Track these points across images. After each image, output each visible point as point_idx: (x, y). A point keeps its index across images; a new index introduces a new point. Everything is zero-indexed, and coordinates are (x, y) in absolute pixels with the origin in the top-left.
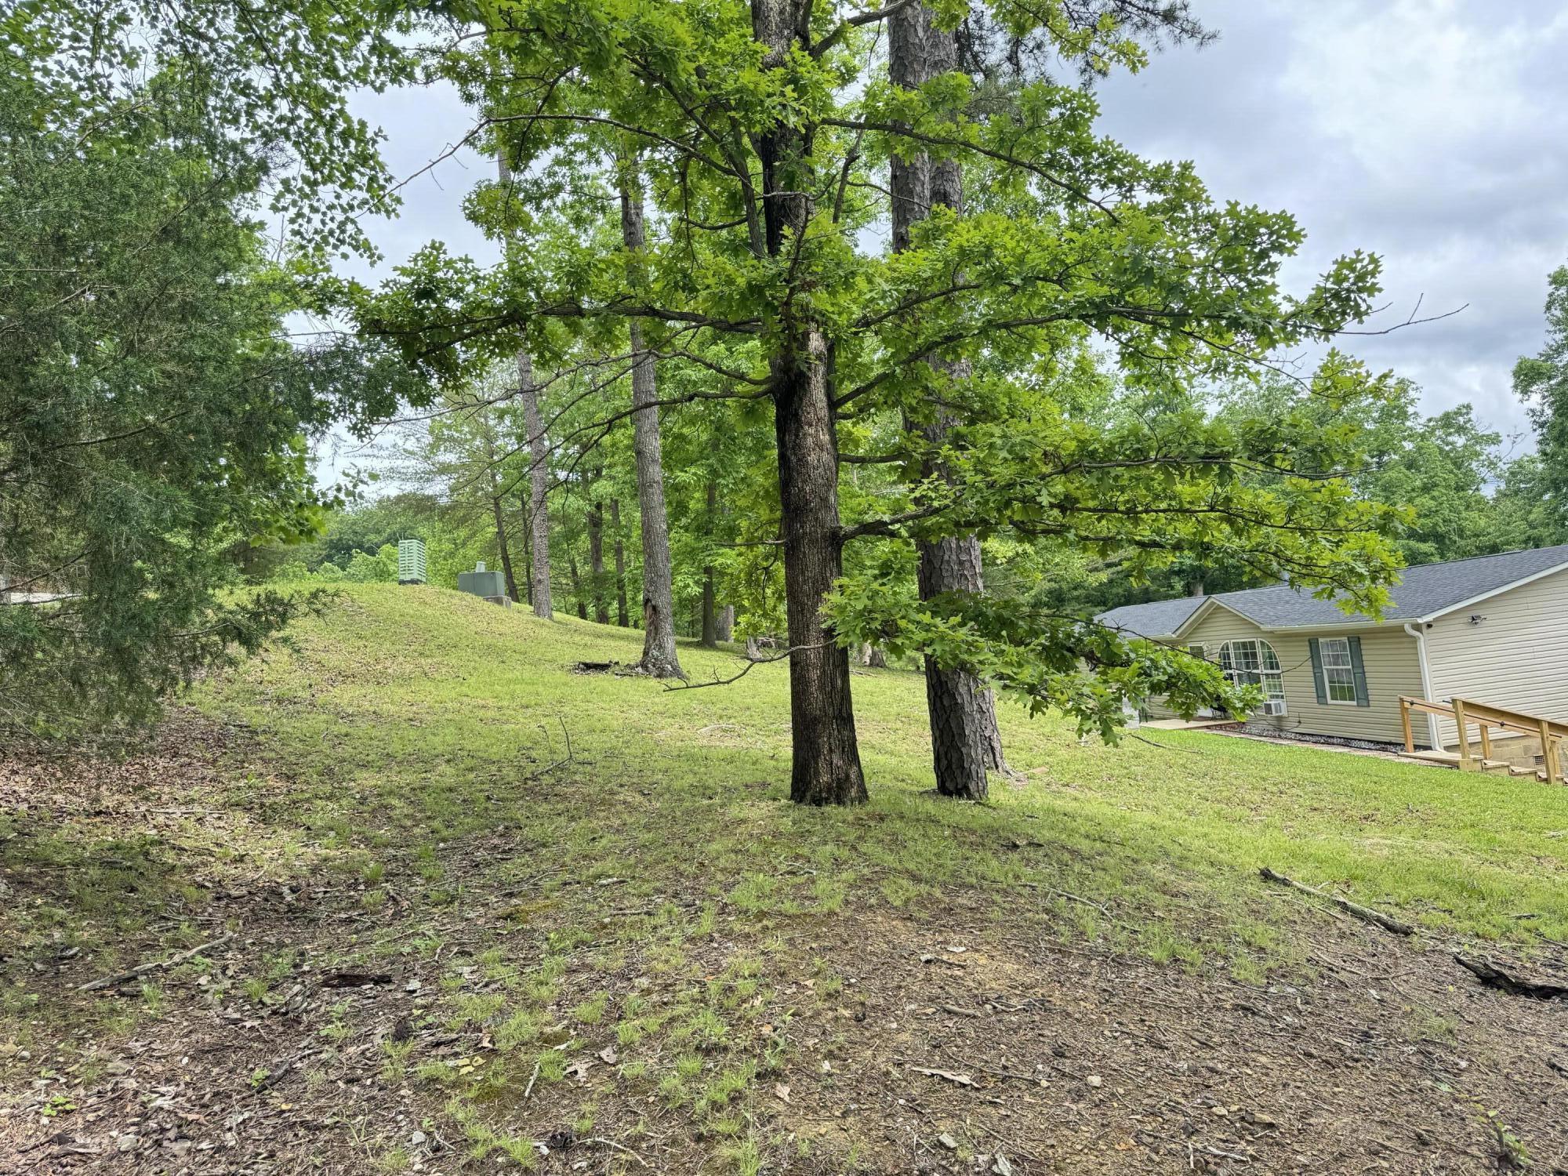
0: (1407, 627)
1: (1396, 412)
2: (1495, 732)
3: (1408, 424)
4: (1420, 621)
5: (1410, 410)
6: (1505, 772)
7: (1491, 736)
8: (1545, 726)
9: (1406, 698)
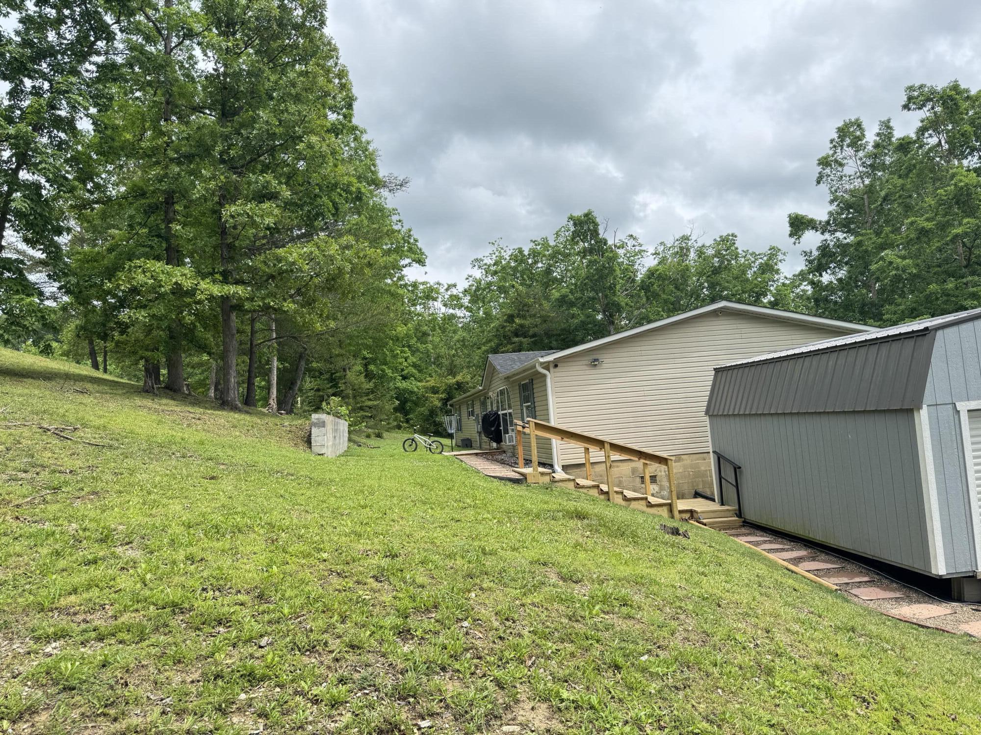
0: (538, 367)
4: (542, 360)
8: (607, 446)
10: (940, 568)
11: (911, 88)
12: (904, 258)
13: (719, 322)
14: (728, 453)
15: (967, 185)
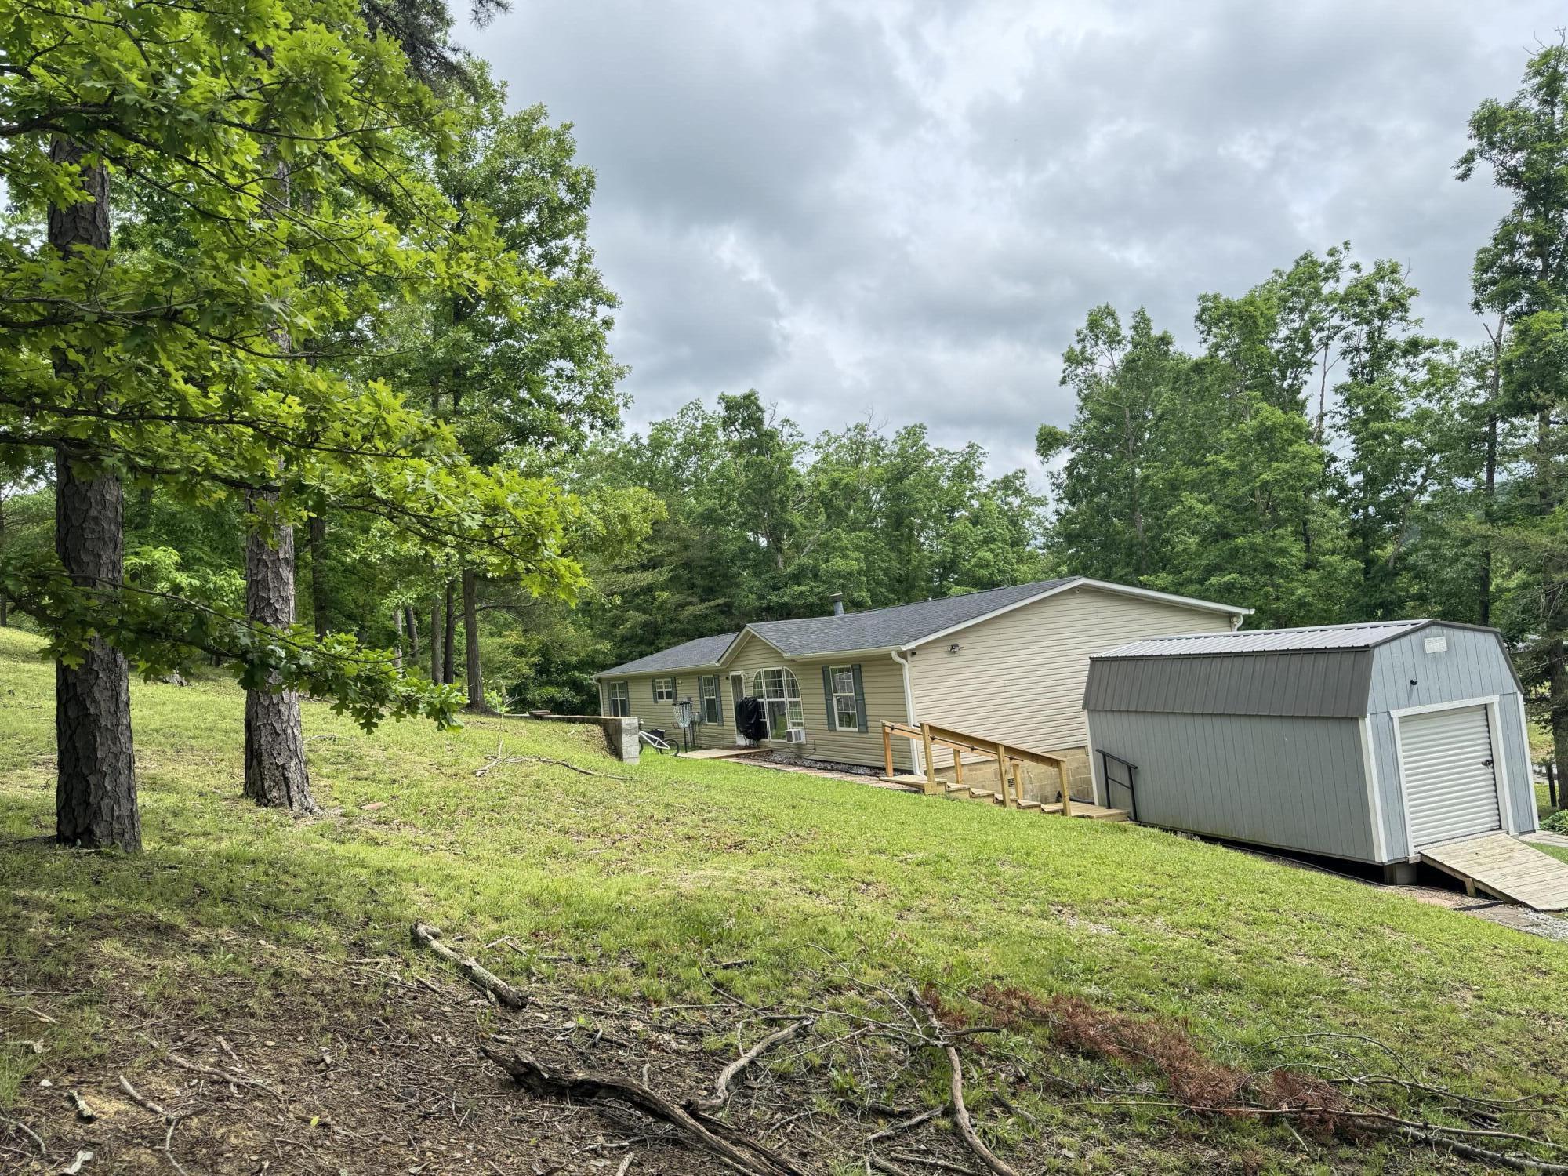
0: (894, 655)
1: (964, 473)
2: (968, 756)
3: (975, 484)
4: (904, 648)
5: (978, 472)
6: (966, 794)
7: (963, 762)
8: (1001, 750)
9: (887, 723)
10: (1382, 856)
11: (1203, 298)
12: (1205, 503)
13: (1074, 601)
14: (1113, 749)
15: (1274, 424)
